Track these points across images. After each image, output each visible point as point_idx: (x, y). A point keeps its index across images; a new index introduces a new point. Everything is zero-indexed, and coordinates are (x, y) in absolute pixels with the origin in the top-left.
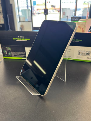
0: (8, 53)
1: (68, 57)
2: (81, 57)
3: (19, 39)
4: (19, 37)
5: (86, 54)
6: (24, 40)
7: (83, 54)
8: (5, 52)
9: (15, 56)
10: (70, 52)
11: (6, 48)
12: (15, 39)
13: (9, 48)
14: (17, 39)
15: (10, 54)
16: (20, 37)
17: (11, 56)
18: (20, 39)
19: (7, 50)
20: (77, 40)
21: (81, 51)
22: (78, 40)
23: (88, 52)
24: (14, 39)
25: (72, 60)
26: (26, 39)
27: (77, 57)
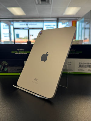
1: (69, 70)
2: (82, 70)
3: (18, 52)
4: (18, 50)
5: (86, 66)
6: (24, 53)
7: (83, 66)
8: (1, 67)
9: (12, 72)
10: (71, 65)
11: (3, 62)
13: (5, 62)
14: (16, 52)
15: (6, 69)
16: (20, 50)
17: (7, 72)
18: (20, 52)
19: (3, 65)
20: (77, 52)
21: (81, 63)
23: (88, 63)
24: (12, 52)
25: (73, 73)
26: (26, 52)
27: (78, 70)
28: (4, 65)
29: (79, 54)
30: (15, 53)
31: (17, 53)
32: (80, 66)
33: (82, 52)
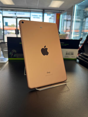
2: (67, 57)
5: (70, 54)
7: (69, 54)
8: (11, 54)
11: (13, 50)
15: (15, 56)
17: (16, 57)
19: (13, 52)
20: (65, 44)
21: (67, 52)
23: (72, 52)
27: (65, 56)
28: (14, 52)
32: (66, 54)
33: (68, 44)
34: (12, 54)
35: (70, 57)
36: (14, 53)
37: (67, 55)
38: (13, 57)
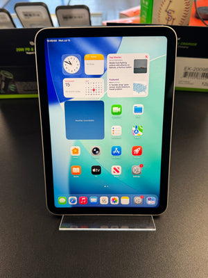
0: (6, 85)
2: (188, 83)
4: (31, 43)
5: (200, 75)
7: (193, 75)
9: (27, 92)
11: (1, 73)
12: (22, 50)
13: (7, 73)
14: (28, 49)
15: (11, 87)
17: (15, 93)
19: (3, 79)
20: (184, 44)
21: (189, 69)
22: (187, 44)
23: (206, 70)
24: (19, 50)
27: (180, 82)
28: (6, 79)
29: (187, 47)
30: (25, 52)
31: (31, 51)
32: (186, 74)
33: (195, 44)
34: (3, 84)
35: (197, 84)
36: (7, 81)
37: (186, 79)
38: (7, 91)
